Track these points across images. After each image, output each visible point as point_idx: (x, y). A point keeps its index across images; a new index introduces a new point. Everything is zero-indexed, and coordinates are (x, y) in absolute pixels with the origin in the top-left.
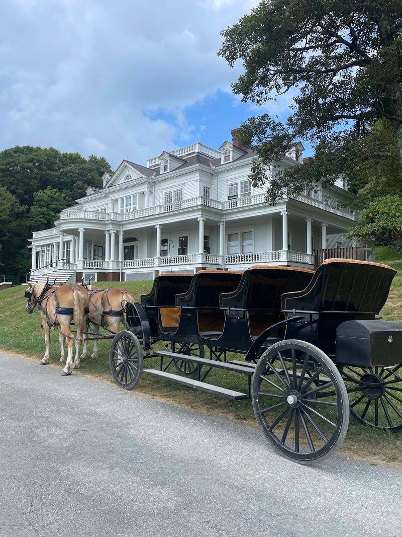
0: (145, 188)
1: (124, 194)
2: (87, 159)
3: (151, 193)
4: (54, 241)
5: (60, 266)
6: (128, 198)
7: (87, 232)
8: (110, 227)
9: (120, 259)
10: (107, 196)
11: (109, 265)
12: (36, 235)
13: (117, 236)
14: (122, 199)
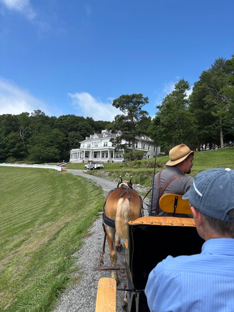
0: (99, 141)
1: (95, 141)
2: (86, 118)
3: (101, 142)
4: (77, 152)
5: (79, 159)
6: (96, 142)
7: (86, 151)
8: (91, 151)
9: (93, 158)
10: (91, 141)
11: (90, 159)
12: (73, 150)
13: (92, 152)
14: (94, 142)
